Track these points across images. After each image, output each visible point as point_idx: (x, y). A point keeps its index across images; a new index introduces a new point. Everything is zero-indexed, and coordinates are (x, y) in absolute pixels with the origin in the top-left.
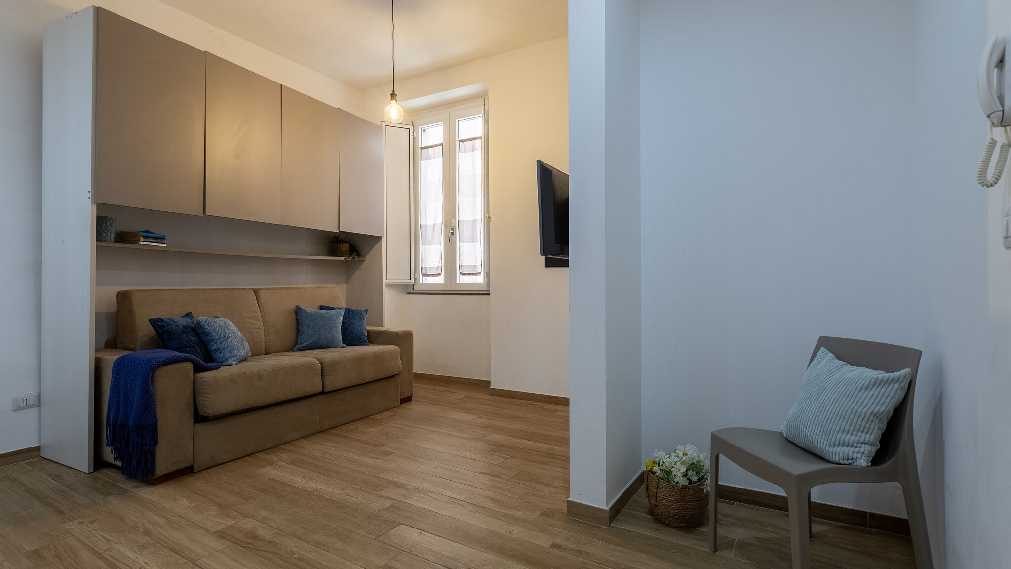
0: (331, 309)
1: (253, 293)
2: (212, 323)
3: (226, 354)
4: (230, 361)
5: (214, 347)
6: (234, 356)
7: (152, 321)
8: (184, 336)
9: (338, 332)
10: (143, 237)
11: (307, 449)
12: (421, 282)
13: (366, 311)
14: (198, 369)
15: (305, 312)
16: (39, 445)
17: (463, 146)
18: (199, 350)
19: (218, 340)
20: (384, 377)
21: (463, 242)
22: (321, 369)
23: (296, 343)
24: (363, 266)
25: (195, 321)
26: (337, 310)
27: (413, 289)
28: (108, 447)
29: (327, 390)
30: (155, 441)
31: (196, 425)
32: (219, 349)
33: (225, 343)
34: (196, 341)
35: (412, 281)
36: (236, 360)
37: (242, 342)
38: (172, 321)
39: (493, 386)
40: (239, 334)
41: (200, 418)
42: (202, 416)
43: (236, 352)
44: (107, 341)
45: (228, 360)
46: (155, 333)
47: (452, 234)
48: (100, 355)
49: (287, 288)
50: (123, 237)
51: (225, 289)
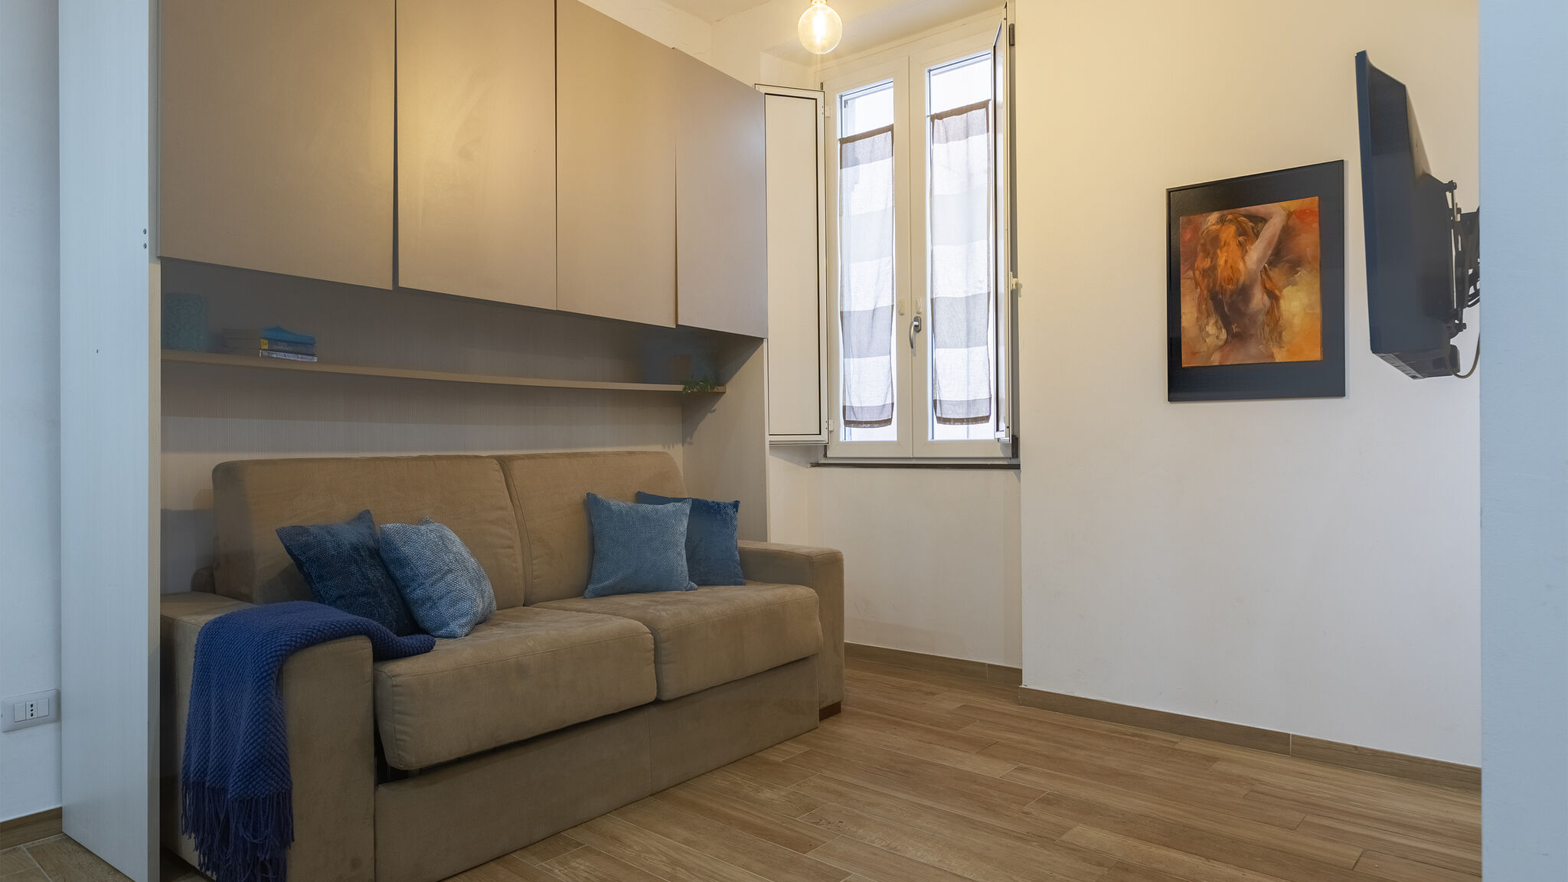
0: (664, 501)
1: (498, 467)
2: (414, 537)
3: (444, 609)
4: (454, 627)
5: (419, 593)
6: (462, 616)
7: (285, 535)
8: (354, 568)
9: (679, 554)
10: (266, 341)
11: (630, 847)
12: (842, 439)
13: (736, 505)
14: (384, 653)
15: (609, 509)
16: (58, 806)
17: (942, 128)
18: (385, 600)
19: (427, 576)
20: (787, 661)
21: (939, 347)
22: (653, 647)
23: (589, 579)
24: (721, 405)
25: (378, 531)
26: (677, 504)
27: (825, 455)
28: (186, 836)
29: (666, 696)
30: (285, 835)
31: (382, 789)
32: (429, 598)
33: (441, 584)
34: (379, 581)
35: (824, 437)
36: (466, 624)
37: (479, 582)
38: (328, 532)
39: (1029, 682)
40: (472, 562)
41: (387, 773)
42: (392, 768)
43: (465, 605)
44: (196, 575)
45: (448, 625)
46: (292, 561)
47: (918, 329)
48: (170, 614)
49: (568, 455)
50: (222, 343)
51: (439, 458)
